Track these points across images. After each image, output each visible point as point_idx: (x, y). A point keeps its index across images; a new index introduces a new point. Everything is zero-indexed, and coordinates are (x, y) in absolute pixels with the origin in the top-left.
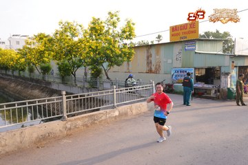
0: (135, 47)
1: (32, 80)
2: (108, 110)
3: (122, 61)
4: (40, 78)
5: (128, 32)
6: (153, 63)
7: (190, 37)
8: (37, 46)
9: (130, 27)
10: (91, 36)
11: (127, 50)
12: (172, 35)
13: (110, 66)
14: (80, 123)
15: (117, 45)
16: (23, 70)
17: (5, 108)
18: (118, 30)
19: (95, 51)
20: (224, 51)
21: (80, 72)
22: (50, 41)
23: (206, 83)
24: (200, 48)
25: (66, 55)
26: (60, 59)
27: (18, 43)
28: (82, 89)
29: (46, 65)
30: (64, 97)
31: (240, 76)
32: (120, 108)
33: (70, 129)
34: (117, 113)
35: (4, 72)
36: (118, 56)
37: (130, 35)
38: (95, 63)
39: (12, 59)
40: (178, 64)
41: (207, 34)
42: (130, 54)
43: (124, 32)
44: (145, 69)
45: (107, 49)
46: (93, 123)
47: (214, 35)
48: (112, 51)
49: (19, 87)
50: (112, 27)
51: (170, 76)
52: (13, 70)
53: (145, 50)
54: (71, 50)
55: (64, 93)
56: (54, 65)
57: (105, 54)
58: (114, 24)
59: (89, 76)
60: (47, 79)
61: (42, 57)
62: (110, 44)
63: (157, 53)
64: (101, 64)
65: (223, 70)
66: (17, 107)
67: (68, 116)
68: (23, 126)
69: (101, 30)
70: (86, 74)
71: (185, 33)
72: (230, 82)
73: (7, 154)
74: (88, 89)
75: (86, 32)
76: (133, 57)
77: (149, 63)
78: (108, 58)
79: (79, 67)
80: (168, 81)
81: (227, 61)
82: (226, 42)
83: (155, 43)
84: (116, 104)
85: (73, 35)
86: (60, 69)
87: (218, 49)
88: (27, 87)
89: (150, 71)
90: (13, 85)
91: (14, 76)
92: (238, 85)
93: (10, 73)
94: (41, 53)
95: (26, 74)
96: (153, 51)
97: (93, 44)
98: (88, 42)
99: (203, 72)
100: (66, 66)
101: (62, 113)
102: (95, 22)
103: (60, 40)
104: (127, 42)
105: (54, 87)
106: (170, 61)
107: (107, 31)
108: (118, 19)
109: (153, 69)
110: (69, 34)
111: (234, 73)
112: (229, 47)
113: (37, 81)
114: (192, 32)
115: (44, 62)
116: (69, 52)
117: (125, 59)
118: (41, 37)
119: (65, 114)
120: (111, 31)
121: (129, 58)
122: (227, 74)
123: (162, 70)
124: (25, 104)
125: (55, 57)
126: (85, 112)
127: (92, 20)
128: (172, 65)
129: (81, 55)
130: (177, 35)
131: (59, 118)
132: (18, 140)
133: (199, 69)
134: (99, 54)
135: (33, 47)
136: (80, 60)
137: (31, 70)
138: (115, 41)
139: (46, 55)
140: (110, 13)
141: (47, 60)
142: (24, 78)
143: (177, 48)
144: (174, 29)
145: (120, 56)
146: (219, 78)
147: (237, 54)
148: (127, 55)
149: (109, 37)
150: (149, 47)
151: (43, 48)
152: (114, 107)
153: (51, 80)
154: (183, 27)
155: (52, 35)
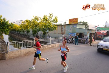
0: (57, 25)
1: (23, 35)
2: (48, 45)
3: (53, 30)
4: (26, 34)
5: (56, 20)
6: (63, 30)
8: (26, 24)
12: (69, 22)
13: (49, 31)
15: (51, 25)
16: (21, 31)
17: (16, 43)
18: (52, 19)
19: (44, 26)
20: (85, 28)
21: (39, 33)
22: (30, 22)
24: (78, 27)
26: (33, 28)
27: (19, 23)
29: (28, 30)
30: (34, 40)
32: (52, 45)
34: (51, 46)
35: (15, 32)
36: (52, 28)
37: (56, 21)
38: (44, 30)
39: (17, 28)
40: (71, 31)
41: (81, 22)
42: (56, 27)
43: (54, 20)
44: (60, 32)
47: (83, 23)
48: (50, 26)
50: (50, 18)
51: (68, 35)
52: (18, 31)
54: (37, 25)
56: (31, 30)
57: (48, 27)
58: (51, 18)
59: (42, 34)
60: (28, 34)
62: (49, 24)
63: (65, 28)
64: (46, 30)
65: (85, 34)
66: (19, 43)
69: (47, 19)
70: (41, 34)
71: (74, 21)
73: (16, 57)
74: (42, 38)
75: (42, 20)
76: (57, 28)
77: (62, 31)
78: (49, 28)
79: (39, 31)
81: (86, 31)
82: (86, 25)
83: (64, 24)
84: (51, 43)
85: (38, 21)
86: (33, 31)
87: (84, 27)
88: (22, 37)
89: (62, 33)
90: (17, 36)
91: (18, 33)
93: (17, 32)
94: (27, 26)
95: (22, 33)
96: (63, 27)
97: (44, 23)
98: (42, 23)
99: (79, 34)
100: (35, 30)
102: (45, 17)
103: (33, 22)
104: (55, 23)
105: (31, 37)
106: (68, 30)
107: (49, 20)
108: (52, 16)
109: (63, 33)
110: (36, 20)
111: (88, 35)
112: (87, 27)
113: (25, 35)
114: (76, 21)
115: (28, 29)
116: (36, 26)
117: (54, 29)
118: (27, 21)
120: (50, 20)
122: (86, 35)
123: (66, 33)
124: (22, 42)
125: (31, 28)
127: (44, 16)
128: (69, 31)
129: (40, 27)
130: (71, 22)
132: (20, 53)
133: (77, 33)
134: (46, 27)
135: (24, 24)
136: (39, 29)
137: (23, 32)
138: (51, 23)
139: (28, 27)
140: (50, 14)
142: (21, 34)
143: (71, 26)
144: (70, 20)
145: (53, 28)
146: (84, 36)
147: (89, 29)
148: (55, 28)
149: (49, 22)
150: (62, 25)
151: (27, 25)
152: (50, 44)
153: (30, 35)
154: (73, 19)
155: (31, 20)
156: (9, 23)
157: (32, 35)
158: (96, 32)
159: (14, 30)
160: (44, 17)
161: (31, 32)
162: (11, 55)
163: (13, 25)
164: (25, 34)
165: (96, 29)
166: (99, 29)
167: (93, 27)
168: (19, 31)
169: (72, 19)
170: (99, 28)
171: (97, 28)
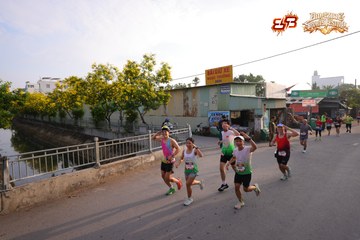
0: (172, 91)
1: (63, 125)
2: (143, 156)
3: (159, 105)
4: (72, 123)
5: (164, 76)
6: (190, 106)
7: (225, 81)
8: (68, 89)
9: (166, 70)
10: (126, 79)
11: (163, 94)
12: (207, 79)
13: (146, 109)
14: (114, 170)
15: (152, 89)
16: (54, 115)
17: (33, 157)
18: (154, 73)
19: (129, 95)
20: (257, 94)
21: (115, 117)
22: (83, 84)
23: (242, 125)
24: (234, 92)
25: (100, 99)
26: (93, 104)
27: (48, 86)
28: (117, 133)
29: (79, 109)
30: (97, 143)
31: (271, 117)
32: (156, 153)
33: (104, 177)
34: (153, 159)
35: (32, 117)
36: (153, 100)
37: (166, 79)
38: (130, 107)
39: (41, 104)
40: (214, 107)
41: (242, 78)
42: (166, 98)
43: (160, 75)
44: (182, 112)
45: (143, 93)
46: (128, 170)
47: (248, 78)
48: (148, 95)
49: (49, 133)
50: (147, 70)
51: (207, 119)
52: (43, 116)
53: (182, 93)
54: (107, 93)
55: (97, 139)
56: (87, 110)
57: (140, 97)
58: (149, 68)
59: (124, 120)
60: (79, 124)
61: (74, 102)
62: (145, 87)
63: (194, 96)
64: (137, 108)
65: (256, 113)
66: (46, 155)
67: (102, 163)
68: (53, 176)
69: (136, 73)
70: (121, 118)
71: (220, 77)
72: (263, 124)
73: (36, 205)
74: (123, 135)
75: (121, 75)
76: (169, 100)
77: (186, 106)
78: (144, 102)
79: (113, 111)
80: (205, 125)
81: (259, 104)
82: (259, 85)
83: (193, 86)
84: (151, 149)
85: (107, 78)
86: (93, 114)
87: (251, 93)
88: (58, 133)
89: (187, 115)
90: (42, 131)
91: (44, 122)
92: (271, 126)
93: (40, 119)
94: (73, 98)
95: (57, 119)
96: (189, 94)
97: (128, 87)
98: (123, 85)
99: (239, 114)
100: (100, 110)
101: (95, 160)
102: (131, 65)
103: (93, 83)
104: (164, 85)
105: (88, 132)
106: (206, 104)
107: (143, 74)
108: (153, 62)
109: (190, 112)
110: (102, 77)
111: (266, 115)
112: (262, 90)
113: (69, 126)
114: (227, 76)
115: (76, 106)
116: (103, 96)
117: (162, 103)
118: (73, 81)
119: (98, 162)
120: (146, 75)
121: (165, 102)
122: (260, 116)
123: (199, 113)
124: (55, 151)
125: (88, 101)
126: (121, 159)
127: (126, 63)
128: (208, 106)
129: (115, 99)
130: (213, 78)
131: (92, 166)
132: (48, 190)
133: (234, 111)
134: (134, 98)
135: (64, 90)
136: (115, 104)
137: (62, 115)
138: (151, 85)
139: (78, 99)
140: (145, 56)
141: (79, 104)
142: (54, 124)
143: (213, 92)
144: (209, 73)
145: (156, 99)
146: (253, 120)
147: (268, 97)
148: (163, 98)
149: (144, 81)
150: (183, 90)
151: (75, 92)
152: (149, 152)
153: (84, 125)
154: (218, 70)
155: (84, 78)
156: (11, 90)
157: (91, 126)
158: (288, 105)
159: (32, 112)
160: (129, 66)
161: (88, 115)
162: (18, 200)
163: (24, 96)
164: (66, 123)
165: (289, 95)
166: (298, 96)
167: (279, 92)
168: (47, 113)
169: (216, 70)
170: (295, 94)
171: (290, 92)
